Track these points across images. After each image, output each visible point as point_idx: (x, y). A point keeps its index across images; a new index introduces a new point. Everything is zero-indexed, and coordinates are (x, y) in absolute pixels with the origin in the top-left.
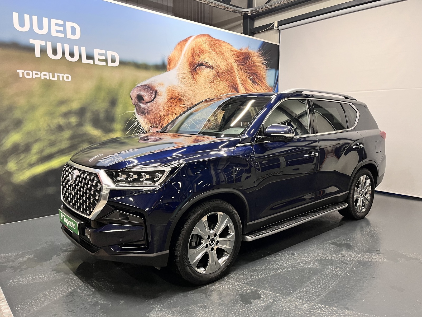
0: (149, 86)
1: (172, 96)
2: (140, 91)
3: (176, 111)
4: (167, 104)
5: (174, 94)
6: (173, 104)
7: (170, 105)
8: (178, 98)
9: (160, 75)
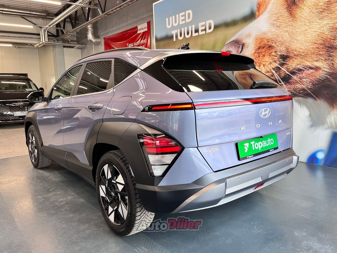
0: (236, 41)
1: (260, 45)
2: (228, 48)
3: (265, 61)
4: (254, 56)
5: (263, 42)
6: (261, 54)
7: (257, 56)
8: (267, 45)
9: (247, 26)
